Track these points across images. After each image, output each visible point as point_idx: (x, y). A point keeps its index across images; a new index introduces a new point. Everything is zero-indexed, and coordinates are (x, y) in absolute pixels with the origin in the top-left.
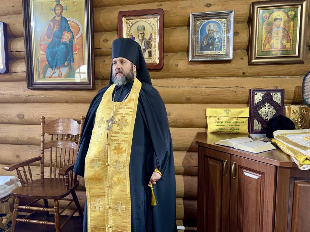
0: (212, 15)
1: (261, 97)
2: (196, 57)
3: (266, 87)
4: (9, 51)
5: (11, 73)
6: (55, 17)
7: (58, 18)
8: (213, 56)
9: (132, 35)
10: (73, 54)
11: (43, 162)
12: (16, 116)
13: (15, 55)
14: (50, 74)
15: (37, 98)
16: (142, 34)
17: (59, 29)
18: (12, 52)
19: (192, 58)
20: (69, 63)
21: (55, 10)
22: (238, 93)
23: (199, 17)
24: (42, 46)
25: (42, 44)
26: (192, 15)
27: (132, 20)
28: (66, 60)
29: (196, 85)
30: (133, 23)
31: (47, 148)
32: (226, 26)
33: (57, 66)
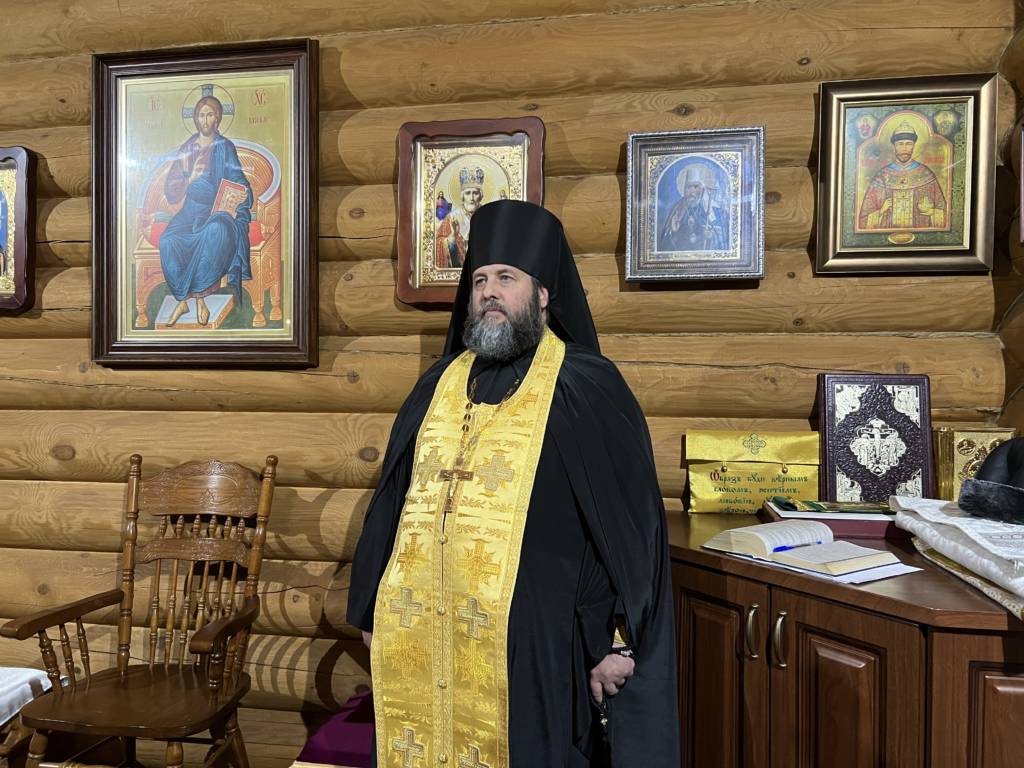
0: (697, 140)
1: (858, 400)
2: (646, 268)
3: (873, 366)
4: (39, 238)
5: (42, 310)
6: (197, 135)
7: (204, 142)
8: (699, 265)
9: (442, 197)
10: (248, 251)
11: (130, 610)
12: (48, 451)
13: (57, 252)
14: (171, 317)
15: (123, 393)
16: (474, 192)
17: (207, 175)
18: (50, 244)
19: (635, 273)
20: (234, 281)
21: (196, 113)
22: (781, 384)
23: (654, 146)
24: (150, 227)
25: (150, 220)
26: (633, 137)
27: (442, 151)
28: (225, 272)
29: (644, 356)
30: (447, 160)
31: (144, 562)
32: (739, 172)
33: (196, 290)
